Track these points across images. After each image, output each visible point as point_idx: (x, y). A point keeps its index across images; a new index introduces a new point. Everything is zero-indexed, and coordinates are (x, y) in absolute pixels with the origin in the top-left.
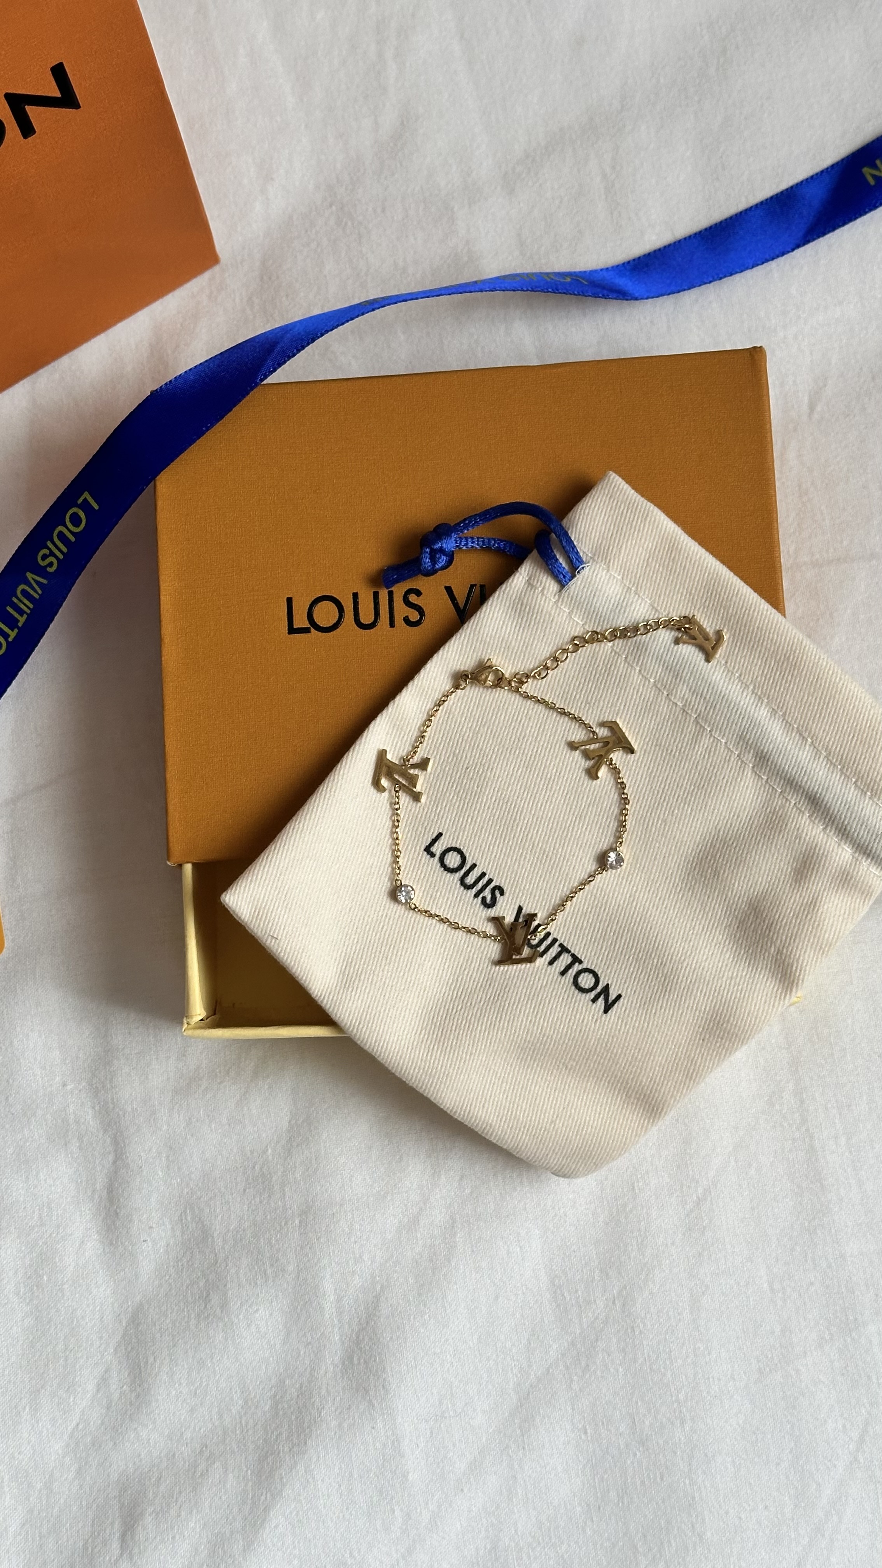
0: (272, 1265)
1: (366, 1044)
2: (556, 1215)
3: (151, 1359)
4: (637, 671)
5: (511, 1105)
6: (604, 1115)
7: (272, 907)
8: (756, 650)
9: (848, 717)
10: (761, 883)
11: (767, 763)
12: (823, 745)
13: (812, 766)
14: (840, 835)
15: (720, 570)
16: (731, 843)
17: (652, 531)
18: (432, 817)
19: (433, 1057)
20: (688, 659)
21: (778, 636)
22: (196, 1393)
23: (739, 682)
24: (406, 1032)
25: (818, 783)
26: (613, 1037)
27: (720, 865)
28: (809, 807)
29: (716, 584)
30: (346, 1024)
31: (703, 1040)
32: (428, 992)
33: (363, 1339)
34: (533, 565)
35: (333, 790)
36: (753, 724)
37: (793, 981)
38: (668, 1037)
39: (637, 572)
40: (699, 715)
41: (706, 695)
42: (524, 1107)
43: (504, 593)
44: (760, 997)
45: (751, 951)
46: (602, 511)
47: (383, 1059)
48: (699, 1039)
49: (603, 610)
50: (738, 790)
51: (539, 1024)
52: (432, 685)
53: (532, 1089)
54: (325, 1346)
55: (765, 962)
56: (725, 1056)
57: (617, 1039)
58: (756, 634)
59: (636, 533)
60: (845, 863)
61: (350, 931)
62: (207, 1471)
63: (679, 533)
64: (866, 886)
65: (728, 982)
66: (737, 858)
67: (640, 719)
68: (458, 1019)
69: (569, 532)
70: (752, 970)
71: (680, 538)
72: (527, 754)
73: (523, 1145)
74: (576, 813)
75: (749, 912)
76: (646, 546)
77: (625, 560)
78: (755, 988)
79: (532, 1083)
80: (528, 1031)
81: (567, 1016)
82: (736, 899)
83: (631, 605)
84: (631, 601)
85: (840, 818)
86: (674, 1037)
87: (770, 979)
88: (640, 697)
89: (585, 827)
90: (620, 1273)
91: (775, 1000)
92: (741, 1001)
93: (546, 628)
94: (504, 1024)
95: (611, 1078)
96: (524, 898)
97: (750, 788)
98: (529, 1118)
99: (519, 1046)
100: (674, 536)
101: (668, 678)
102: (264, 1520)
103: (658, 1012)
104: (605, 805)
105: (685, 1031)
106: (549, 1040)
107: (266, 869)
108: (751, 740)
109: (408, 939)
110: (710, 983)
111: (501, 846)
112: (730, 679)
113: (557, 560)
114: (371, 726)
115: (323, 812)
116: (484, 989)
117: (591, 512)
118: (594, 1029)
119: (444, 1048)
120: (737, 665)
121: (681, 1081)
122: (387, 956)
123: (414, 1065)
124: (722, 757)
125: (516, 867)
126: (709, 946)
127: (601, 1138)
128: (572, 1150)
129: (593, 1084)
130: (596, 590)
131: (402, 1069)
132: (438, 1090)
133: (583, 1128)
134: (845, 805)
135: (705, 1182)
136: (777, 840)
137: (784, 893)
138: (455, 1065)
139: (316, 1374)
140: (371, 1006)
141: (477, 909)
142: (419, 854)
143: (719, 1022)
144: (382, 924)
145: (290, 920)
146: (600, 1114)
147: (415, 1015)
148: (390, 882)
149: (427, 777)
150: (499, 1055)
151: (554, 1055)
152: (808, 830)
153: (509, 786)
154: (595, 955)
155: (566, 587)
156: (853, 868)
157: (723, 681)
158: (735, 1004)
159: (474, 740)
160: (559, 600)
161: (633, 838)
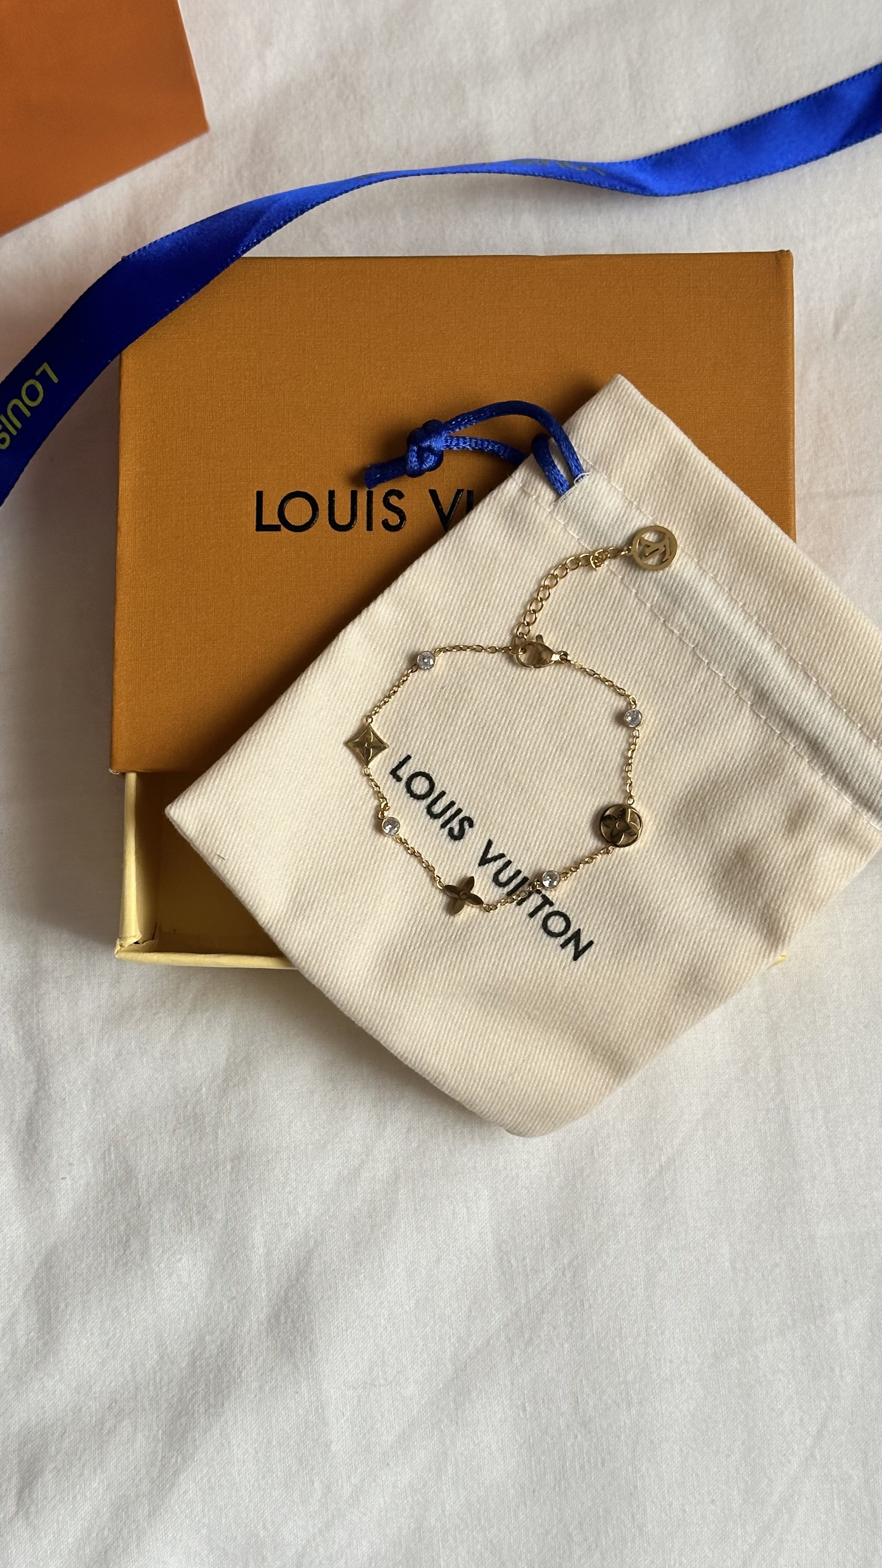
0: (199, 1212)
1: (314, 979)
2: (507, 1176)
3: (63, 1305)
4: (633, 594)
5: (467, 1054)
7: (220, 824)
8: (763, 578)
9: (858, 657)
10: (751, 832)
11: (767, 702)
12: (829, 686)
13: (815, 708)
14: (841, 784)
15: (730, 487)
16: (722, 785)
17: (659, 442)
18: (401, 738)
19: (386, 997)
20: (688, 583)
21: (787, 564)
22: (108, 1345)
23: (742, 612)
24: (358, 968)
25: (820, 726)
26: (581, 987)
27: (708, 809)
28: (809, 752)
29: (724, 503)
31: (678, 996)
32: (385, 926)
33: (292, 1296)
34: (528, 470)
35: (295, 701)
36: (754, 658)
37: (780, 938)
38: (641, 990)
39: (640, 485)
40: (697, 646)
41: (706, 623)
42: (481, 1057)
43: (495, 499)
44: (742, 953)
45: (736, 903)
46: (606, 417)
48: (675, 994)
49: (601, 524)
50: (734, 729)
51: (502, 967)
52: (409, 594)
53: (491, 1037)
54: (250, 1302)
55: (751, 916)
56: (701, 1014)
57: (586, 989)
58: (764, 560)
59: (642, 442)
60: (844, 814)
61: (305, 855)
62: (115, 1428)
63: (688, 444)
64: (865, 841)
65: (709, 934)
66: (727, 802)
67: (633, 647)
68: (416, 957)
69: (570, 437)
70: (736, 923)
71: (689, 450)
72: (509, 677)
73: (477, 1098)
74: (557, 744)
75: (736, 861)
76: (651, 457)
77: (628, 471)
78: (738, 942)
79: (491, 1031)
80: (490, 973)
81: (533, 961)
82: (724, 847)
83: (631, 521)
84: (631, 516)
85: (842, 765)
86: (647, 991)
87: (754, 934)
88: (635, 622)
89: (566, 759)
90: (572, 1242)
91: (758, 957)
92: (722, 954)
93: (538, 540)
94: (464, 965)
95: (576, 1031)
96: (494, 832)
97: (746, 728)
98: (486, 1069)
99: (479, 990)
100: (683, 447)
101: (665, 604)
102: (173, 1485)
103: (631, 962)
104: (588, 737)
105: (659, 985)
106: (512, 986)
107: (216, 783)
108: (752, 676)
109: (366, 867)
110: (690, 934)
111: (473, 774)
112: (733, 608)
113: (555, 466)
114: (341, 635)
115: (283, 724)
116: (446, 927)
117: (595, 416)
118: (561, 977)
119: (398, 989)
120: (742, 593)
121: (652, 1039)
122: (343, 884)
123: (365, 1004)
124: (719, 692)
125: (488, 797)
126: (691, 895)
127: (562, 1095)
128: (530, 1106)
129: (557, 1036)
130: (595, 502)
131: (351, 1008)
132: (389, 1033)
133: (543, 1083)
134: (848, 752)
135: (669, 1150)
136: (772, 786)
137: (775, 842)
138: (409, 1006)
139: (239, 1331)
140: (323, 937)
141: (443, 841)
142: (384, 777)
143: (696, 976)
144: (339, 850)
145: (239, 839)
146: (562, 1069)
147: (369, 952)
148: (351, 805)
149: (398, 694)
150: (457, 999)
151: (517, 1003)
152: (806, 776)
153: (486, 709)
154: (567, 897)
155: (563, 497)
156: (852, 820)
157: (725, 609)
158: (716, 959)
159: (452, 658)
160: (554, 510)
161: (617, 775)
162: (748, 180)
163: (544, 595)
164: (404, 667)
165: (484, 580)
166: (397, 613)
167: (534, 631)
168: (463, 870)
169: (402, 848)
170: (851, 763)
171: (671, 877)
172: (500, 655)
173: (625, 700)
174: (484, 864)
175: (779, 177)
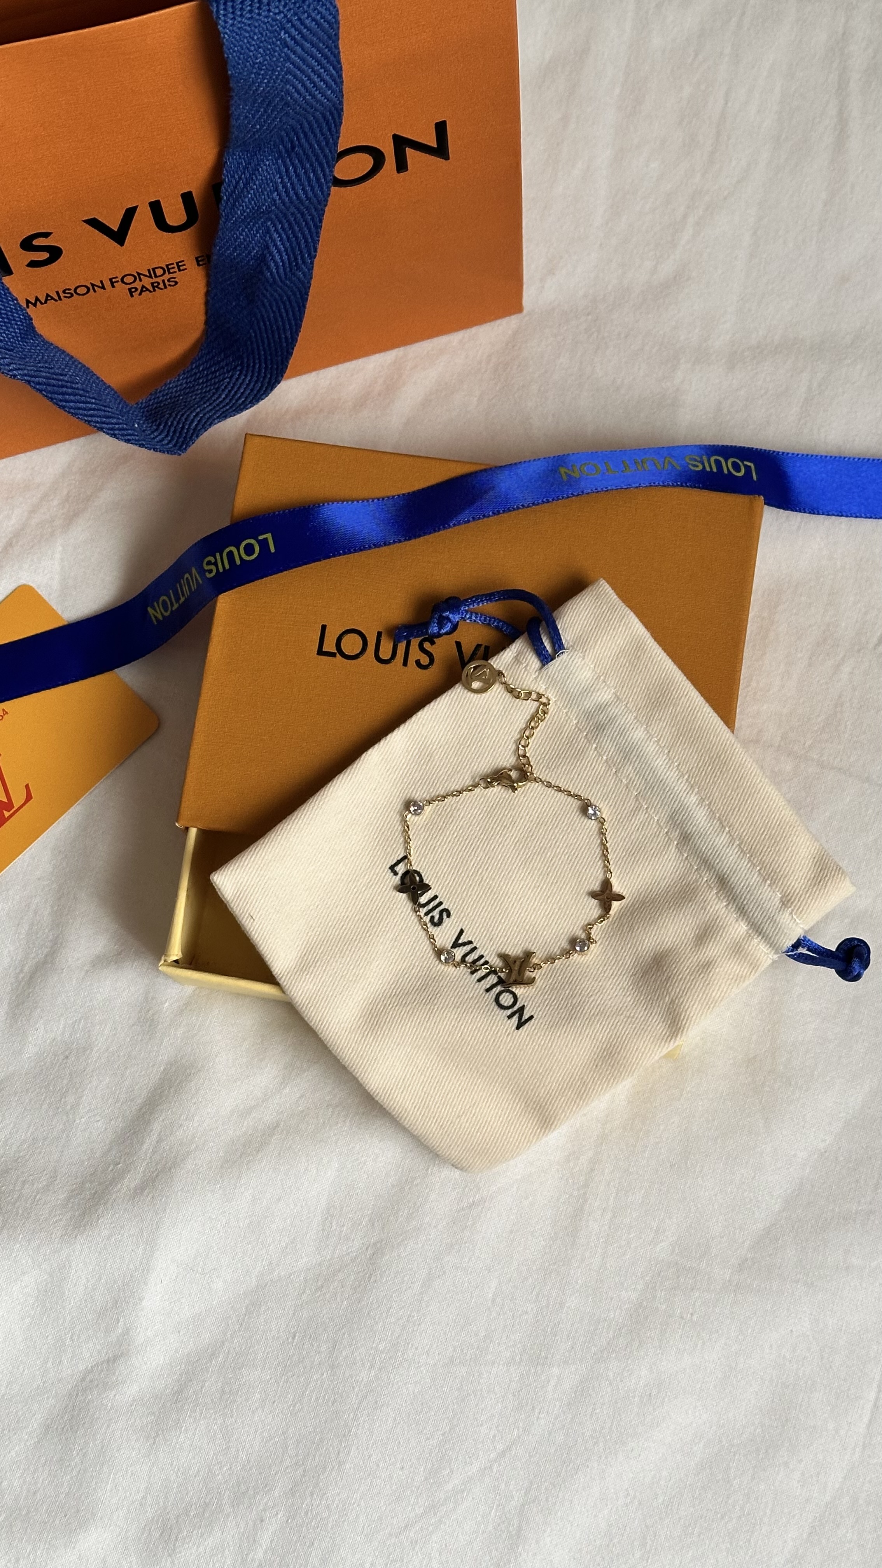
4: (594, 747)
5: (426, 1097)
6: (503, 1119)
7: (252, 892)
9: (762, 814)
10: (667, 942)
11: (689, 842)
12: (738, 835)
13: (726, 851)
14: (739, 913)
15: (676, 673)
17: (625, 632)
18: (401, 841)
19: (366, 1042)
20: (637, 743)
23: (677, 770)
24: (346, 1018)
25: (728, 866)
26: (520, 1051)
28: (717, 885)
29: (670, 685)
31: (596, 1066)
32: (372, 987)
34: (523, 643)
35: (321, 803)
36: (682, 807)
37: (680, 1028)
38: (566, 1059)
39: (607, 664)
40: (639, 793)
41: (648, 776)
42: (436, 1100)
44: (649, 1037)
45: (649, 998)
46: (586, 610)
48: (593, 1065)
49: (574, 691)
50: (663, 859)
51: (459, 1031)
55: (660, 1008)
56: (613, 1083)
57: (523, 1054)
59: (611, 633)
60: (739, 937)
61: (315, 924)
63: (647, 636)
64: (755, 960)
65: (625, 1020)
69: (557, 621)
70: (649, 1013)
71: (647, 642)
73: (430, 1133)
75: (654, 963)
76: (618, 643)
77: (598, 653)
79: (447, 1080)
80: (449, 1035)
81: (485, 1026)
82: (644, 954)
86: (572, 1060)
87: (661, 1024)
89: (528, 871)
91: (662, 1042)
94: (430, 1025)
95: (514, 1088)
96: (466, 923)
97: (671, 861)
100: (642, 639)
101: (617, 759)
103: (561, 1036)
104: (548, 856)
105: (582, 1056)
106: (466, 1045)
107: (252, 859)
108: (680, 819)
111: (454, 876)
112: (670, 767)
113: (542, 643)
114: (364, 755)
115: (309, 820)
117: (578, 608)
118: (506, 1041)
119: (376, 1038)
120: (678, 756)
121: (573, 1099)
122: (343, 950)
124: (652, 832)
125: (464, 895)
126: (615, 989)
127: (498, 1139)
128: (472, 1145)
129: (498, 1090)
130: (571, 673)
132: (362, 1072)
133: (483, 1128)
134: (746, 888)
136: (686, 908)
137: (684, 953)
138: (383, 1053)
140: (321, 990)
142: (384, 871)
143: (611, 1052)
144: (342, 923)
146: (500, 1117)
147: (357, 1005)
148: (355, 890)
150: (422, 1050)
151: (469, 1058)
152: (712, 904)
153: (470, 826)
155: (547, 667)
156: (745, 942)
157: (663, 767)
160: (538, 676)
166: (408, 743)
170: (748, 897)
171: (601, 973)
174: (455, 948)
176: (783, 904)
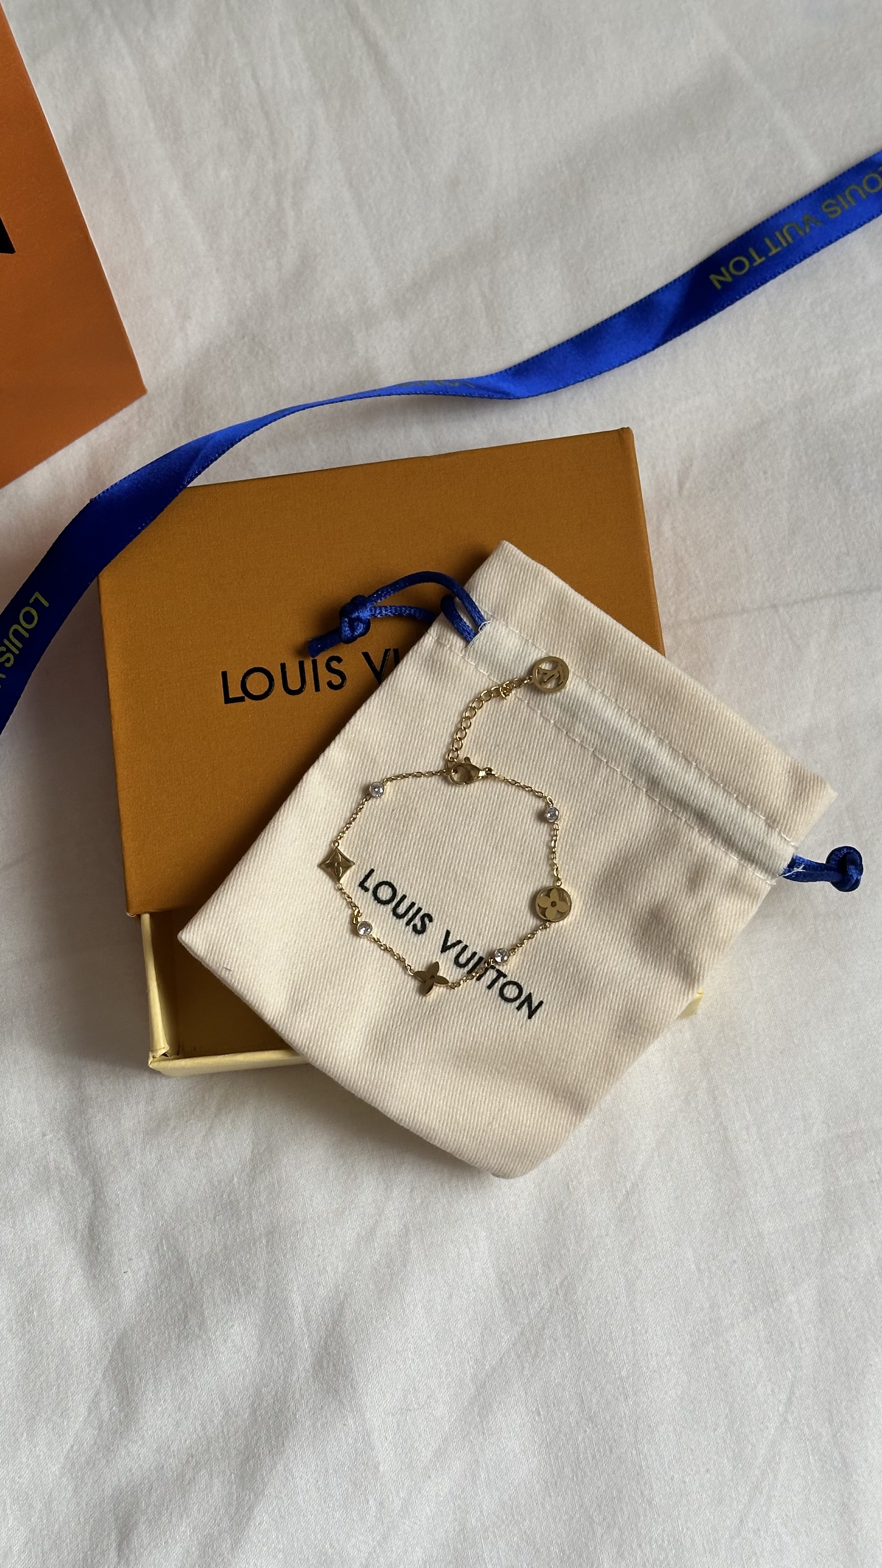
0: (244, 1284)
1: (316, 1061)
2: (499, 1217)
3: (137, 1380)
4: (539, 714)
5: (451, 1110)
6: (535, 1114)
7: (224, 941)
8: (641, 687)
9: (726, 740)
10: (660, 894)
11: (658, 787)
12: (706, 767)
13: (698, 786)
14: (727, 845)
15: (605, 618)
16: (631, 860)
17: (543, 589)
18: (364, 856)
19: (378, 1069)
20: (582, 699)
21: (659, 673)
22: (179, 1409)
23: (629, 716)
24: (352, 1048)
25: (704, 800)
26: (538, 1040)
27: (623, 880)
28: (698, 823)
29: (602, 631)
30: (298, 1043)
31: (619, 1037)
32: (370, 1011)
33: (331, 1344)
34: (440, 626)
35: (274, 835)
36: (643, 753)
37: (695, 978)
38: (587, 1037)
39: (532, 625)
40: (596, 749)
41: (601, 730)
42: (463, 1111)
43: (416, 652)
44: (666, 993)
45: (655, 955)
46: (498, 575)
47: (333, 1074)
48: (615, 1036)
49: (505, 661)
50: (635, 812)
51: (471, 1032)
52: (357, 737)
53: (469, 1093)
54: (296, 1354)
55: (669, 963)
56: (639, 1050)
57: (542, 1042)
58: (640, 673)
59: (529, 591)
60: (732, 870)
61: (296, 961)
62: (194, 1478)
63: (567, 588)
64: (753, 889)
65: (637, 983)
66: (637, 872)
67: (544, 757)
68: (398, 1034)
69: (471, 595)
70: (658, 970)
71: (568, 593)
72: (446, 795)
73: (464, 1147)
74: (493, 844)
75: (651, 920)
76: (538, 602)
77: (521, 616)
78: (662, 986)
79: (469, 1088)
80: (462, 1039)
81: (495, 1023)
82: (640, 910)
83: (529, 655)
84: (529, 651)
85: (725, 830)
86: (593, 1037)
87: (674, 977)
88: (543, 736)
89: (501, 855)
90: (561, 1265)
91: (680, 995)
92: (650, 997)
93: (455, 681)
94: (439, 1034)
95: (539, 1079)
96: (451, 923)
97: (645, 809)
98: (468, 1120)
99: (454, 1054)
100: (562, 591)
101: (566, 719)
102: (249, 1519)
103: (576, 1014)
104: (518, 835)
105: (602, 1029)
106: (481, 1047)
107: (217, 909)
108: (643, 767)
109: (349, 965)
110: (621, 984)
112: (620, 715)
113: (461, 619)
114: (305, 777)
115: (266, 855)
116: (420, 1006)
117: (488, 576)
118: (520, 1034)
119: (387, 1060)
120: (626, 702)
121: (602, 1077)
122: (331, 981)
123: (361, 1077)
124: (619, 784)
125: (442, 895)
126: (618, 953)
127: (535, 1136)
128: (509, 1149)
129: (524, 1086)
130: (498, 644)
131: (350, 1082)
132: (384, 1100)
133: (518, 1127)
134: (729, 818)
135: (632, 1177)
136: (672, 854)
137: (681, 900)
138: (398, 1075)
139: (289, 1381)
140: (319, 1026)
141: (409, 936)
142: (354, 890)
143: (631, 1019)
144: (325, 953)
145: (241, 953)
146: (531, 1114)
147: (359, 1033)
148: (330, 916)
149: (357, 820)
150: (437, 1064)
151: (487, 1061)
152: (698, 843)
153: (431, 823)
154: (517, 969)
155: (471, 643)
156: (740, 873)
157: (614, 716)
158: (645, 1001)
159: (397, 785)
160: (465, 655)
161: (545, 863)
162: (592, 377)
163: (467, 725)
164: (360, 797)
165: (416, 719)
166: (348, 755)
167: (462, 755)
168: (428, 958)
169: (376, 946)
170: (732, 827)
171: (600, 941)
172: (437, 777)
173: (543, 801)
174: (445, 951)
175: (616, 371)
176: (769, 826)
